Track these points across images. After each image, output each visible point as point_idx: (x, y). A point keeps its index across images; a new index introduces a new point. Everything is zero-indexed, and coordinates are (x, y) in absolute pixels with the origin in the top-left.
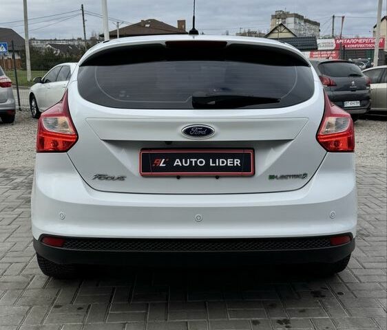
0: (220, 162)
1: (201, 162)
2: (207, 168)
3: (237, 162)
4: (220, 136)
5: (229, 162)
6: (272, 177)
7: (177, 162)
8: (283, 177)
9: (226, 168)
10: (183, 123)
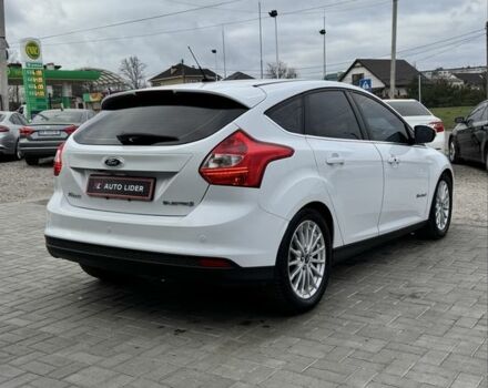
0: (132, 188)
1: (119, 187)
2: (122, 192)
3: (141, 188)
4: (128, 167)
5: (136, 188)
6: (165, 203)
7: (106, 187)
8: (174, 203)
9: (134, 193)
10: (104, 156)
